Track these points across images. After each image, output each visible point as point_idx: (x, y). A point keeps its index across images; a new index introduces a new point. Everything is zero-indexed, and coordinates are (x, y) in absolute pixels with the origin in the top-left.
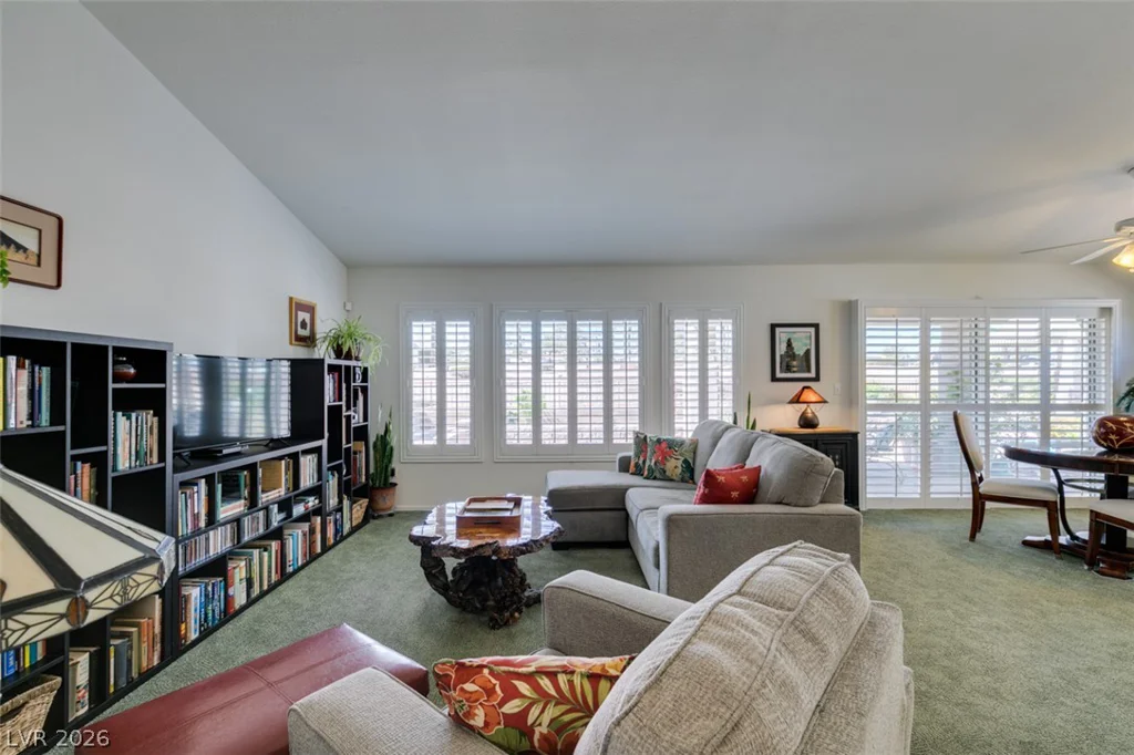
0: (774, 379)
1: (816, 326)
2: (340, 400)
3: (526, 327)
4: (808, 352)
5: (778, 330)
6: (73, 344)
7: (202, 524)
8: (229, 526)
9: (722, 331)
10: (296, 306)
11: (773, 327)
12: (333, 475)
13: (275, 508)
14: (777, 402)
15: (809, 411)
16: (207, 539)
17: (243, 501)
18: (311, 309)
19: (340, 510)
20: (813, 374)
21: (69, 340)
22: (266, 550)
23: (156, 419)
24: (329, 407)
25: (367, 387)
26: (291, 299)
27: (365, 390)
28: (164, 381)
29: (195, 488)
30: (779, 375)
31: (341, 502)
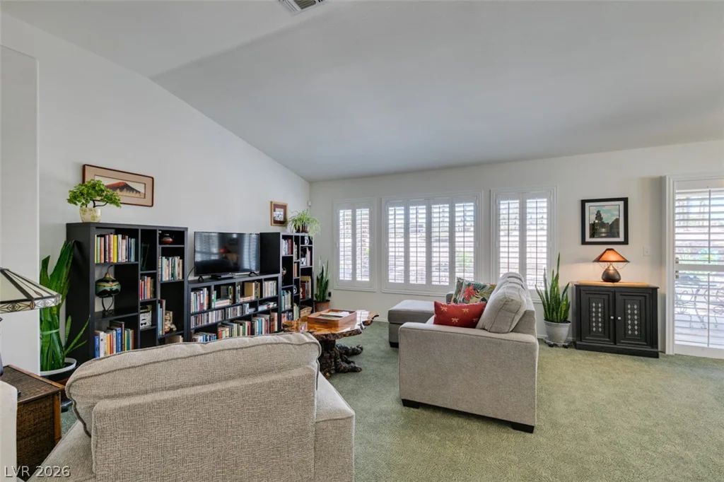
0: (584, 242)
1: (625, 200)
2: (292, 254)
3: (400, 211)
4: (617, 221)
5: (587, 205)
6: (142, 230)
7: (205, 308)
8: (220, 311)
9: (538, 208)
10: (275, 206)
11: (583, 202)
12: (288, 293)
13: (248, 305)
14: (585, 260)
15: (611, 268)
16: (208, 315)
17: (229, 300)
18: (284, 207)
19: (291, 311)
20: (621, 239)
21: (140, 228)
22: (241, 325)
23: (181, 260)
24: (283, 257)
25: (311, 247)
26: (271, 202)
27: (310, 249)
28: (183, 244)
29: (202, 292)
30: (588, 239)
31: (292, 307)
